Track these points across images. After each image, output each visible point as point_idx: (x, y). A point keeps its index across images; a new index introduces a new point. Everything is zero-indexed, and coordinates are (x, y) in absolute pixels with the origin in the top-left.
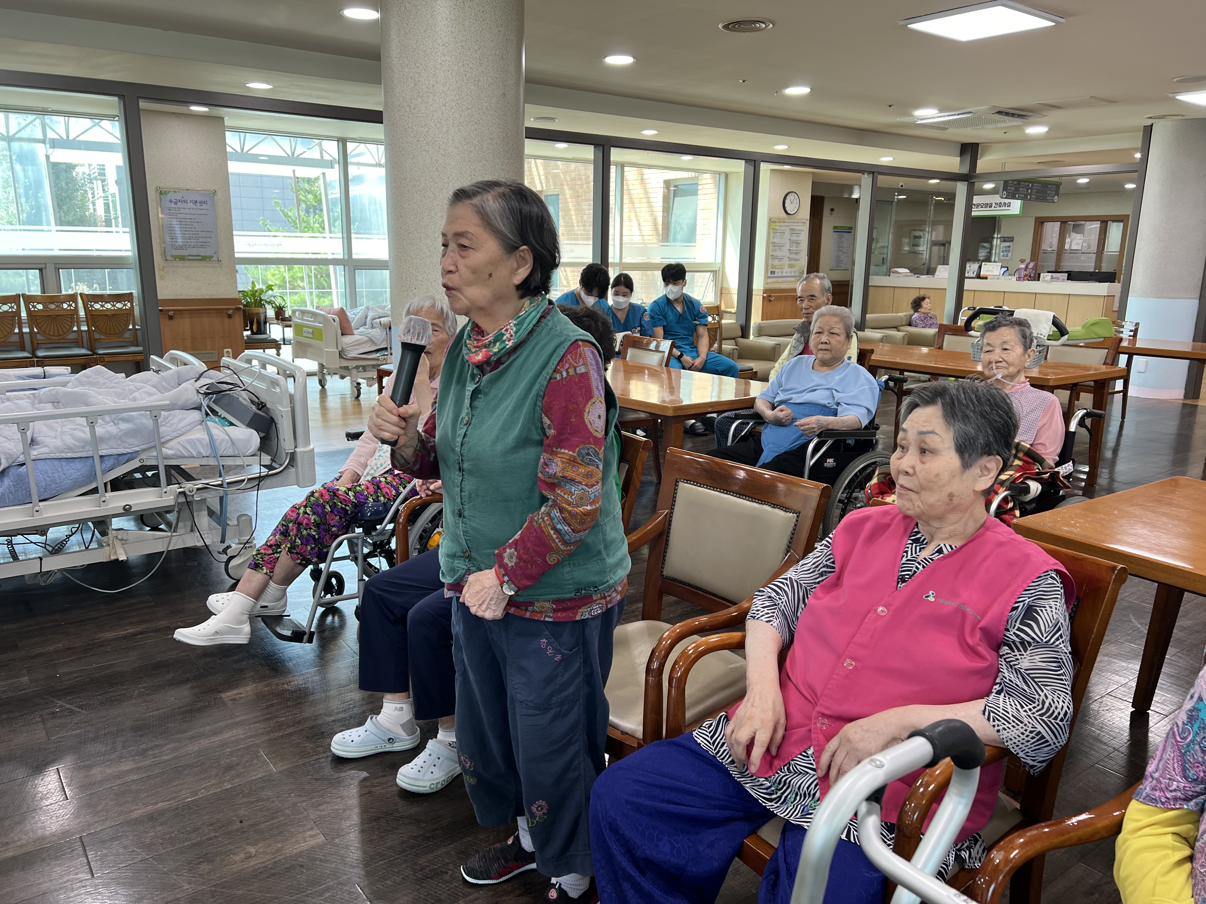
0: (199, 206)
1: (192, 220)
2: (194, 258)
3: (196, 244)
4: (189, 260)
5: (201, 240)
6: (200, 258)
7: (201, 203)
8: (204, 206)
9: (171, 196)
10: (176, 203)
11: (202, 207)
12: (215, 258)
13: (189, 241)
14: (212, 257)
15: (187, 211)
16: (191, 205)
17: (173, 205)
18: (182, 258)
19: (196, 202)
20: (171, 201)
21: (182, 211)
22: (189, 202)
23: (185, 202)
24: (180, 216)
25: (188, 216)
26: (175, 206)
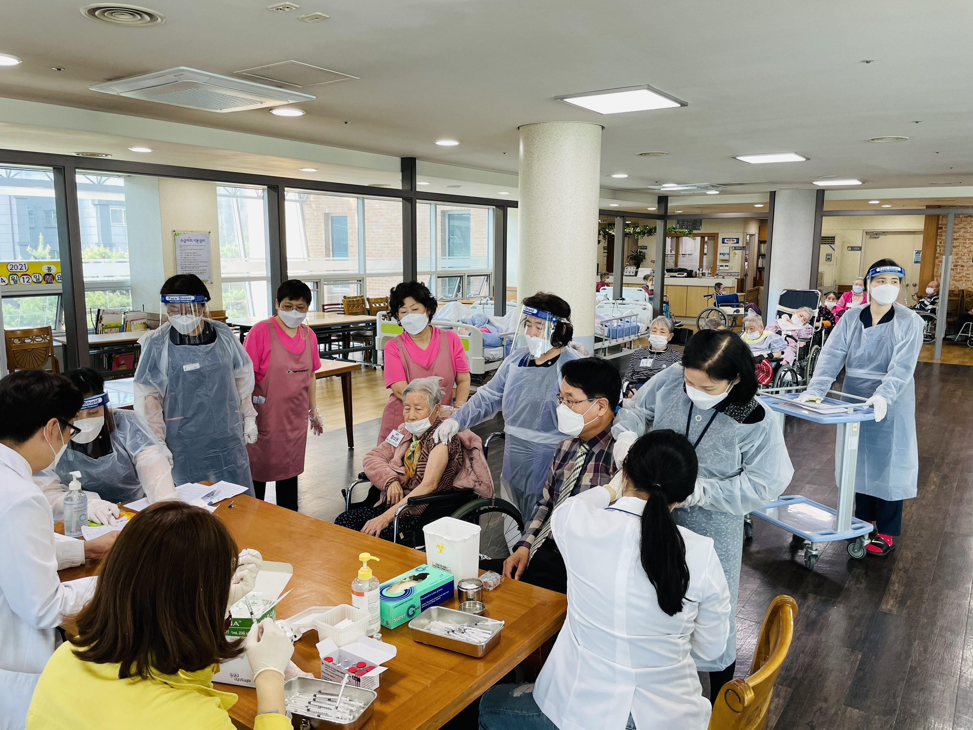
0: (199, 244)
1: (195, 254)
5: (200, 268)
7: (202, 241)
8: (203, 243)
9: (182, 237)
10: (185, 242)
11: (201, 244)
12: (209, 282)
15: (192, 247)
16: (195, 243)
19: (198, 241)
20: (182, 240)
21: (189, 247)
22: (193, 240)
23: (191, 240)
24: (187, 251)
25: (193, 251)
26: (184, 244)
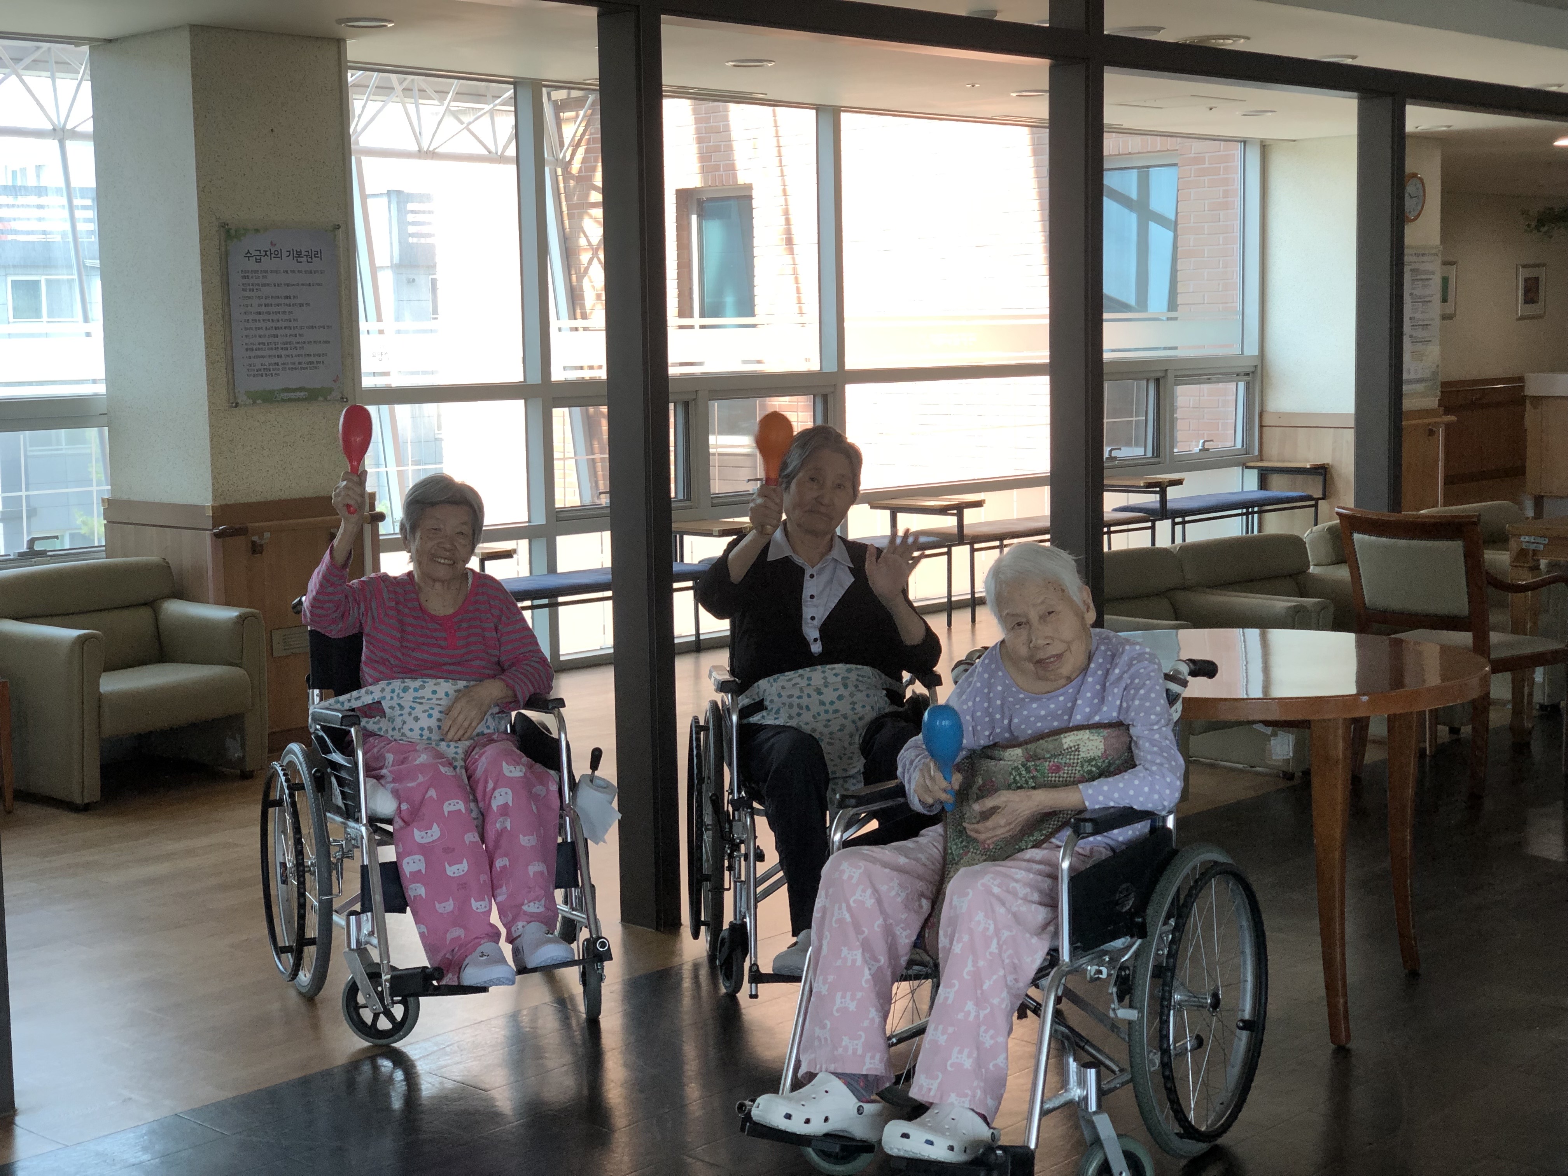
0: (306, 266)
1: (292, 301)
2: (292, 395)
3: (297, 360)
4: (283, 400)
6: (302, 394)
8: (318, 264)
9: (252, 243)
10: (259, 261)
11: (311, 267)
12: (336, 394)
13: (283, 353)
14: (330, 390)
15: (281, 278)
16: (289, 263)
17: (252, 265)
18: (268, 398)
19: (299, 254)
20: (248, 255)
21: (270, 278)
22: (285, 254)
23: (278, 255)
24: (266, 291)
25: (283, 291)
26: (257, 266)
